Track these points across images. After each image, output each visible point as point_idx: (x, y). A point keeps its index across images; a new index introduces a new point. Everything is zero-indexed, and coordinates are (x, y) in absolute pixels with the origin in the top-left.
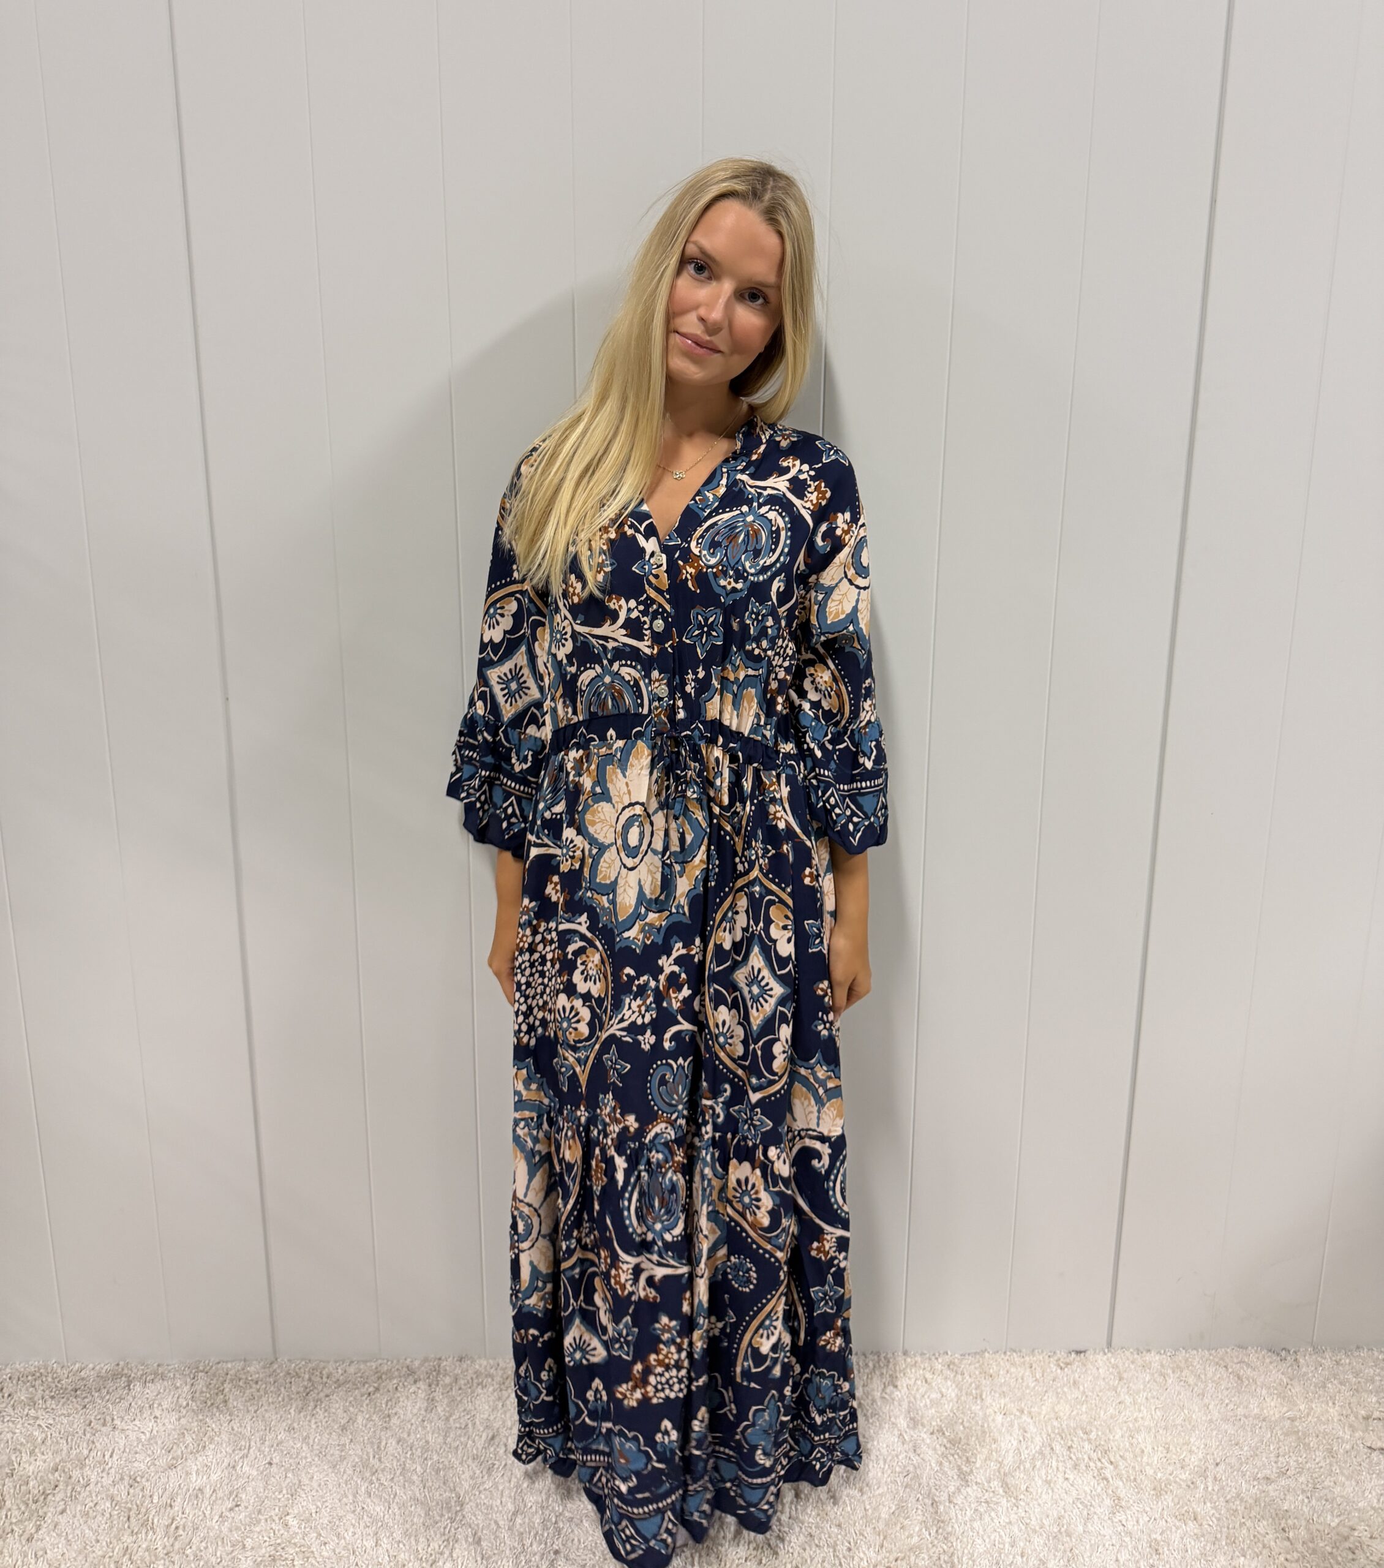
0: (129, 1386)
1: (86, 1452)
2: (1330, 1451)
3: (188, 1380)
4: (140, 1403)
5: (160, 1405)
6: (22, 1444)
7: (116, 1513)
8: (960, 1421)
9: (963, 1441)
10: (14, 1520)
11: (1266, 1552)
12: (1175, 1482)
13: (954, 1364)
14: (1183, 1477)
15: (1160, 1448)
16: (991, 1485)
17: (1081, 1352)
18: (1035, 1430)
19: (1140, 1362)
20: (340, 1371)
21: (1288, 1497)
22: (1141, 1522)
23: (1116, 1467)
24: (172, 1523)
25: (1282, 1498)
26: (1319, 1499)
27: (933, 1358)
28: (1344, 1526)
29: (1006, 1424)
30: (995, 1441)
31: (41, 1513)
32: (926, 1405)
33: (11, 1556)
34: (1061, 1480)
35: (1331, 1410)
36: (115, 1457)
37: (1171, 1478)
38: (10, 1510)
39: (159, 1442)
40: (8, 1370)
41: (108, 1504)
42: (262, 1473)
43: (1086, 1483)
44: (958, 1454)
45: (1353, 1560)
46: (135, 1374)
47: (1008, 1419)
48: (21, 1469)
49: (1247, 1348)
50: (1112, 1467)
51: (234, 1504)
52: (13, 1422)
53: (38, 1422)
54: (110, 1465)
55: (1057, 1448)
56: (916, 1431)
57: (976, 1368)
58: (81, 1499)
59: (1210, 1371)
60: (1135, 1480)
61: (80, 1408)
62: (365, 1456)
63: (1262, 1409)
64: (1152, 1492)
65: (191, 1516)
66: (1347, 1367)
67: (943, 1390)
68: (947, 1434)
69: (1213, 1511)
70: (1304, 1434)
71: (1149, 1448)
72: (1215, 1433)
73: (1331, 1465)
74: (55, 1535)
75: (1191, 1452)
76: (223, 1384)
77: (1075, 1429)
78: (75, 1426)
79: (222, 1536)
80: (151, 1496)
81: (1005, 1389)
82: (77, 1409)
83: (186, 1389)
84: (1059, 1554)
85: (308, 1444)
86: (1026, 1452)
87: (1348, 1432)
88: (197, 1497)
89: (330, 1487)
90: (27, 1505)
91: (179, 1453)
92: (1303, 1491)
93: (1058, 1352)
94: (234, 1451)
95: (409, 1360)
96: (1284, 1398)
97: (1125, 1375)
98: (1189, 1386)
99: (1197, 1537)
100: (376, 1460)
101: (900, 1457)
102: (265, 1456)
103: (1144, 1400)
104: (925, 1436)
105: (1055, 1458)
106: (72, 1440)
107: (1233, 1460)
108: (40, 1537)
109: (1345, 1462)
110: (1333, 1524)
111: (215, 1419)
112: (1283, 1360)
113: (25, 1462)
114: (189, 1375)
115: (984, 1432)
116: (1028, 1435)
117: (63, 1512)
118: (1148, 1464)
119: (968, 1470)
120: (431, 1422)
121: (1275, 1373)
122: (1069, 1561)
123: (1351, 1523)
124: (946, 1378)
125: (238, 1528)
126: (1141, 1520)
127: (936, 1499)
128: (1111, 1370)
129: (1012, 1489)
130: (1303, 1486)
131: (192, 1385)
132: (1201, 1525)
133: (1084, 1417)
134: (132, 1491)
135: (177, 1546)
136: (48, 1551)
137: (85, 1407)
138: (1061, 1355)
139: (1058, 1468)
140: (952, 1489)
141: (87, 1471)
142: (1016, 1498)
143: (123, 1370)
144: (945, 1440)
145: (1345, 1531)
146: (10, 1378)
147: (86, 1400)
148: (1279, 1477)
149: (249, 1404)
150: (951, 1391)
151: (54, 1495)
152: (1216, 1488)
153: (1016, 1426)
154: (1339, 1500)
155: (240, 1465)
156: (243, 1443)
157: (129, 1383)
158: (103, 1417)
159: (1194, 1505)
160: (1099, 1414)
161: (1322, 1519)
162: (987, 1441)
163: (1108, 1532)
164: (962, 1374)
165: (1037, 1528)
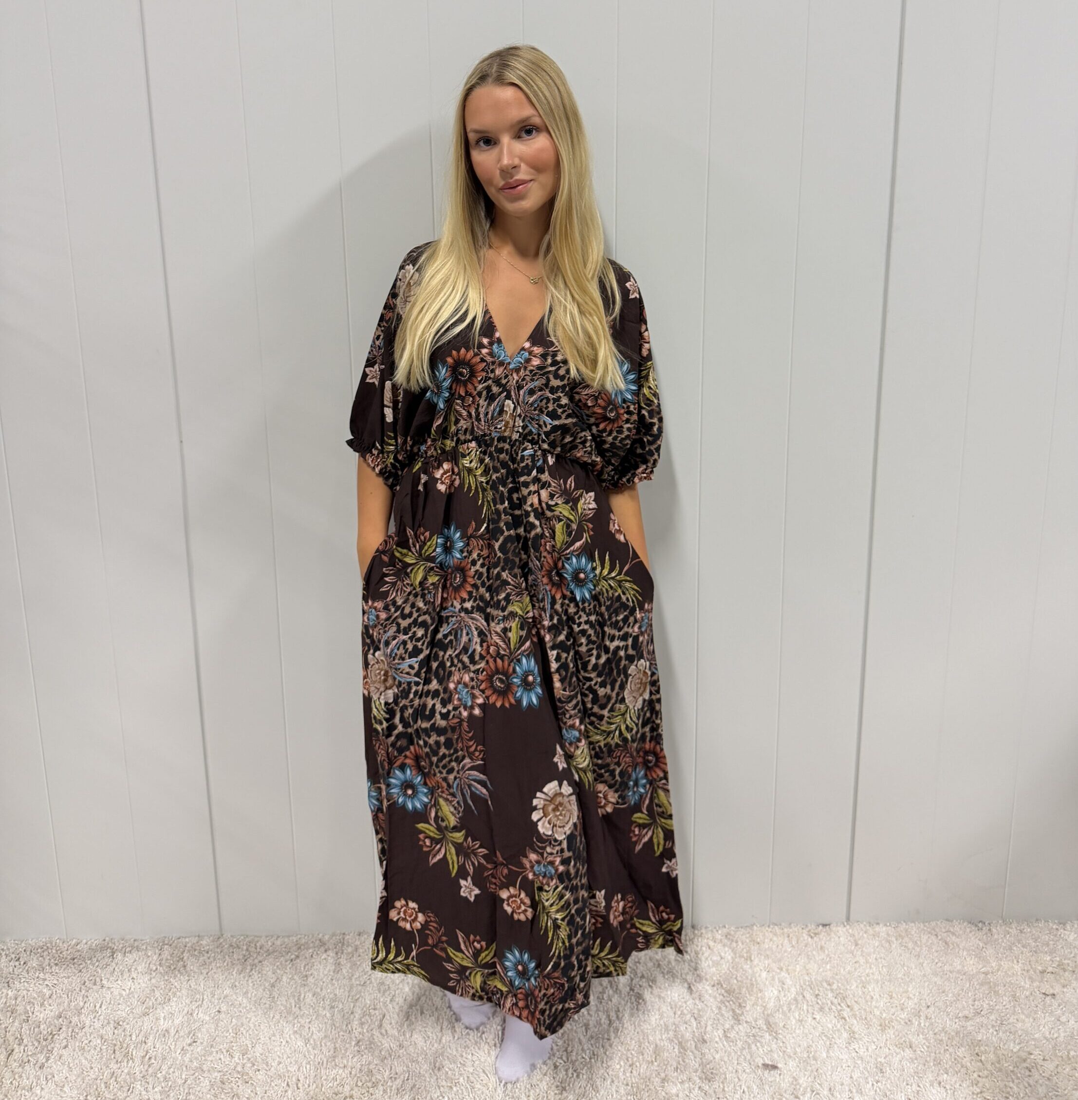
0: (113, 955)
1: (81, 1004)
2: (1014, 996)
3: (157, 951)
4: (121, 968)
5: (136, 969)
6: (34, 998)
7: (105, 1047)
8: (734, 976)
9: (737, 991)
10: (30, 1053)
11: (963, 1070)
12: (897, 1020)
13: (730, 934)
14: (903, 1017)
15: (886, 996)
16: (758, 1023)
17: (826, 925)
18: (791, 983)
19: (871, 931)
20: (269, 943)
21: (981, 1031)
22: (870, 1049)
23: (852, 1010)
24: (146, 1055)
25: (977, 1031)
26: (1005, 1032)
27: (715, 930)
28: (1023, 1051)
29: (769, 979)
30: (761, 991)
31: (49, 1048)
32: (709, 966)
33: (28, 1079)
34: (810, 1019)
35: (1016, 967)
36: (104, 1007)
37: (893, 1017)
38: (26, 1046)
39: (136, 996)
40: (23, 945)
41: (99, 1041)
42: (213, 1018)
43: (829, 1022)
44: (732, 1001)
45: (1030, 1076)
46: (118, 946)
48: (34, 1016)
49: (952, 921)
50: (848, 1010)
51: (192, 1040)
52: (27, 982)
53: (46, 983)
54: (100, 1013)
55: (808, 996)
57: (746, 938)
58: (78, 1037)
59: (924, 938)
60: (866, 1018)
61: (77, 972)
62: (288, 1005)
63: (963, 966)
64: (879, 1028)
65: (160, 1050)
66: (1028, 935)
67: (723, 954)
68: (724, 986)
69: (924, 1041)
70: (995, 984)
71: (877, 995)
73: (1014, 1007)
74: (60, 1063)
75: (909, 998)
76: (182, 953)
77: (821, 982)
78: (74, 985)
79: (185, 1063)
80: (130, 1036)
81: (768, 953)
82: (74, 972)
83: (155, 958)
84: (807, 1073)
85: (247, 997)
86: (784, 999)
87: (1028, 983)
88: (164, 1035)
90: (39, 1042)
91: (151, 1004)
92: (993, 1026)
93: (809, 925)
94: (191, 1002)
95: (321, 935)
96: (980, 958)
97: (860, 942)
98: (908, 949)
99: (912, 1060)
100: (297, 1009)
101: (688, 1003)
102: (215, 1006)
103: (874, 961)
104: (708, 988)
105: (805, 1003)
106: (71, 995)
107: (940, 1004)
108: (49, 1065)
109: (1026, 1004)
110: (1015, 1050)
111: (177, 979)
112: (980, 929)
113: (37, 1011)
114: (157, 947)
115: (752, 984)
116: (786, 987)
117: (66, 1047)
118: (876, 1007)
119: (740, 1012)
120: (338, 981)
121: (973, 939)
122: (815, 1078)
123: (1028, 1050)
124: (724, 946)
125: (196, 1058)
128: (849, 938)
129: (773, 1026)
130: (993, 1023)
131: (160, 954)
132: (915, 1051)
133: (828, 973)
134: (116, 1031)
135: (151, 1070)
136: (55, 1075)
137: (80, 971)
138: (812, 927)
139: (808, 1011)
140: (727, 1026)
141: (83, 1017)
142: (776, 1033)
143: (108, 944)
144: (723, 991)
145: (1023, 1055)
146: (25, 951)
147: (81, 966)
148: (975, 1016)
149: (202, 968)
150: (729, 956)
151: (59, 1035)
152: (927, 1024)
153: (777, 980)
154: (1020, 1032)
155: (196, 1012)
156: (198, 996)
157: (113, 953)
158: (94, 978)
159: (910, 1037)
160: (840, 971)
161: (1006, 1046)
162: (755, 991)
163: (845, 1057)
164: (737, 942)
165: (792, 1055)
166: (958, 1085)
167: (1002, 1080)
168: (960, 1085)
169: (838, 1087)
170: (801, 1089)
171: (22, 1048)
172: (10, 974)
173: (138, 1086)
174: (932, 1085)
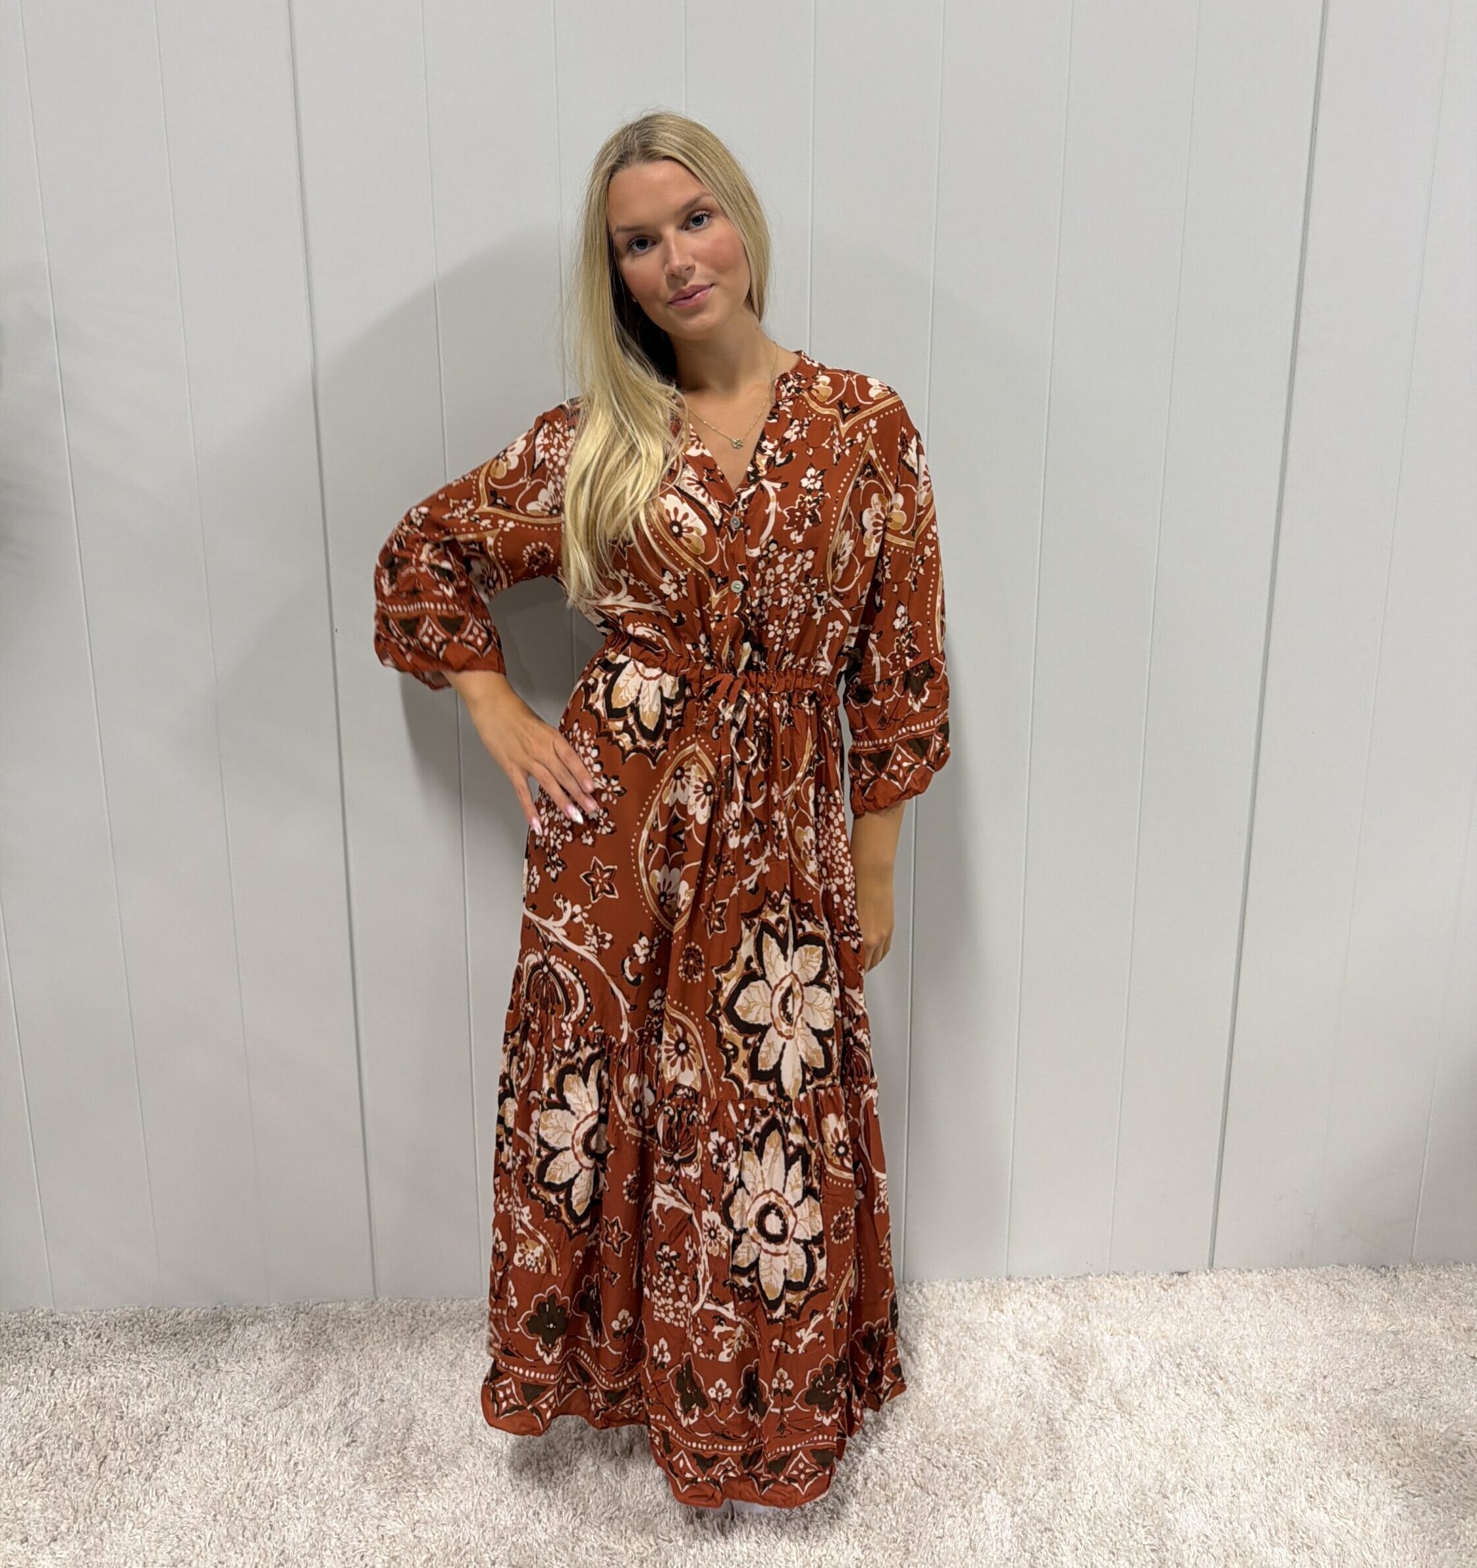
0: (228, 1329)
1: (193, 1394)
2: (1434, 1361)
3: (290, 1321)
4: (242, 1344)
5: (263, 1346)
6: (127, 1387)
7: (232, 1451)
8: (1069, 1342)
9: (1074, 1361)
10: (130, 1461)
11: (1378, 1457)
12: (1285, 1395)
13: (1058, 1287)
14: (1293, 1390)
15: (1268, 1363)
16: (1104, 1402)
17: (1183, 1274)
18: (1143, 1349)
19: (1242, 1281)
20: (442, 1308)
21: (1396, 1406)
22: (1254, 1434)
23: (1226, 1382)
24: (290, 1460)
25: (1390, 1407)
26: (1426, 1408)
27: (1037, 1282)
28: (1453, 1431)
29: (1114, 1344)
30: (1105, 1360)
31: (156, 1453)
32: (1033, 1328)
33: (131, 1495)
34: (1172, 1396)
35: (1433, 1323)
36: (224, 1398)
37: (1281, 1391)
38: (124, 1451)
39: (267, 1382)
40: (104, 1316)
41: (223, 1443)
42: (374, 1409)
43: (1198, 1398)
44: (1069, 1374)
45: (1462, 1463)
46: (235, 1317)
47: (1116, 1339)
48: (130, 1411)
49: (1347, 1266)
50: (1222, 1382)
51: (351, 1439)
52: (115, 1366)
53: (141, 1366)
54: (219, 1406)
55: (1167, 1365)
56: (1026, 1353)
57: (1080, 1291)
58: (195, 1438)
59: (1312, 1288)
60: (1245, 1393)
61: (181, 1351)
63: (1365, 1324)
64: (1263, 1405)
65: (308, 1452)
66: (1446, 1282)
67: (1049, 1313)
68: (1057, 1355)
69: (1324, 1421)
70: (1408, 1346)
71: (1257, 1364)
72: (1321, 1347)
73: (1436, 1374)
74: (172, 1473)
75: (1298, 1366)
76: (325, 1324)
77: (1182, 1347)
78: (179, 1369)
79: (343, 1470)
80: (265, 1435)
81: (1111, 1310)
82: (178, 1353)
83: (288, 1330)
84: (1176, 1466)
85: (418, 1380)
86: (1136, 1370)
87: (1451, 1343)
88: (312, 1434)
89: (444, 1421)
90: (141, 1445)
91: (289, 1391)
92: (1411, 1400)
93: (1161, 1274)
94: (344, 1389)
96: (1386, 1313)
97: (1228, 1295)
98: (1292, 1303)
99: (1310, 1446)
101: (1012, 1378)
102: (376, 1393)
103: (1248, 1319)
104: (1034, 1357)
105: (1164, 1374)
106: (178, 1383)
107: (1340, 1373)
108: (159, 1476)
109: (1450, 1372)
110: (1442, 1431)
111: (321, 1359)
112: (1384, 1276)
113: (133, 1405)
114: (289, 1316)
115: (1093, 1352)
116: (1137, 1354)
117: (179, 1451)
118: (1257, 1379)
119: (1080, 1389)
121: (1375, 1289)
122: (1186, 1472)
123: (1459, 1429)
124: (1051, 1302)
125: (357, 1463)
126: (1253, 1432)
127: (1051, 1417)
128: (1214, 1290)
129: (1125, 1405)
130: (1411, 1396)
131: (294, 1326)
132: (1313, 1435)
133: (1190, 1336)
134: (246, 1430)
135: (299, 1480)
136: (168, 1489)
137: (186, 1350)
138: (1164, 1276)
139: (1168, 1385)
140: (1065, 1407)
141: (197, 1412)
142: (1130, 1415)
143: (221, 1313)
144: (1055, 1361)
145: (1455, 1436)
146: (106, 1324)
147: (188, 1344)
148: (1386, 1388)
149: (354, 1343)
150: (1057, 1314)
151: (167, 1435)
152: (1325, 1400)
153: (1124, 1344)
154: (1446, 1408)
155: (352, 1402)
156: (352, 1380)
157: (229, 1326)
158: (206, 1359)
159: (1304, 1416)
160: (1205, 1332)
161: (1430, 1426)
162: (1097, 1359)
163: (1222, 1443)
164: (1067, 1297)
165: (1153, 1442)
166: (1373, 1476)
167: (1429, 1469)
168: (1376, 1477)
169: (1218, 1482)
170: (1170, 1486)
171: (119, 1453)
172: (90, 1355)
173: (285, 1501)
174: (1339, 1477)
